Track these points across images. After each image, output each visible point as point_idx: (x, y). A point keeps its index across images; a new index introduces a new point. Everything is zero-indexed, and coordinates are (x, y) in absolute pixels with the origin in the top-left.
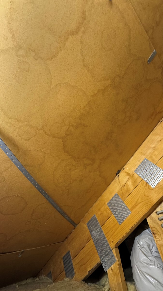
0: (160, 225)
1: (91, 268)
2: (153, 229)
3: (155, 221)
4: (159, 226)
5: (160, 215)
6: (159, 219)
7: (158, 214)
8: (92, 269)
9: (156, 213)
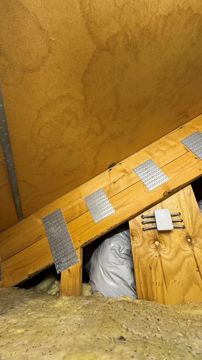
0: (142, 228)
1: (36, 270)
2: (133, 232)
3: (137, 224)
4: (140, 229)
5: (145, 219)
6: (142, 223)
7: (143, 218)
8: (36, 272)
9: (142, 216)
